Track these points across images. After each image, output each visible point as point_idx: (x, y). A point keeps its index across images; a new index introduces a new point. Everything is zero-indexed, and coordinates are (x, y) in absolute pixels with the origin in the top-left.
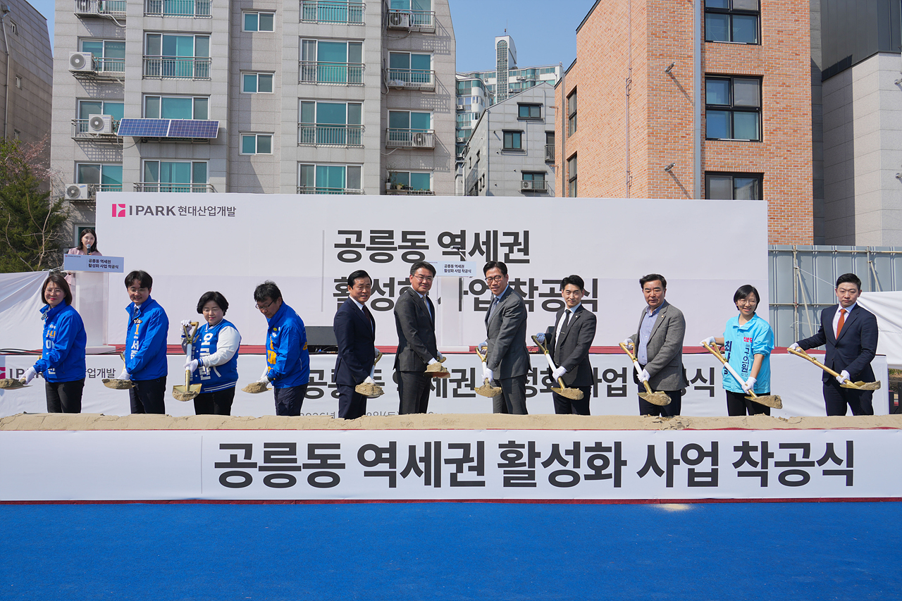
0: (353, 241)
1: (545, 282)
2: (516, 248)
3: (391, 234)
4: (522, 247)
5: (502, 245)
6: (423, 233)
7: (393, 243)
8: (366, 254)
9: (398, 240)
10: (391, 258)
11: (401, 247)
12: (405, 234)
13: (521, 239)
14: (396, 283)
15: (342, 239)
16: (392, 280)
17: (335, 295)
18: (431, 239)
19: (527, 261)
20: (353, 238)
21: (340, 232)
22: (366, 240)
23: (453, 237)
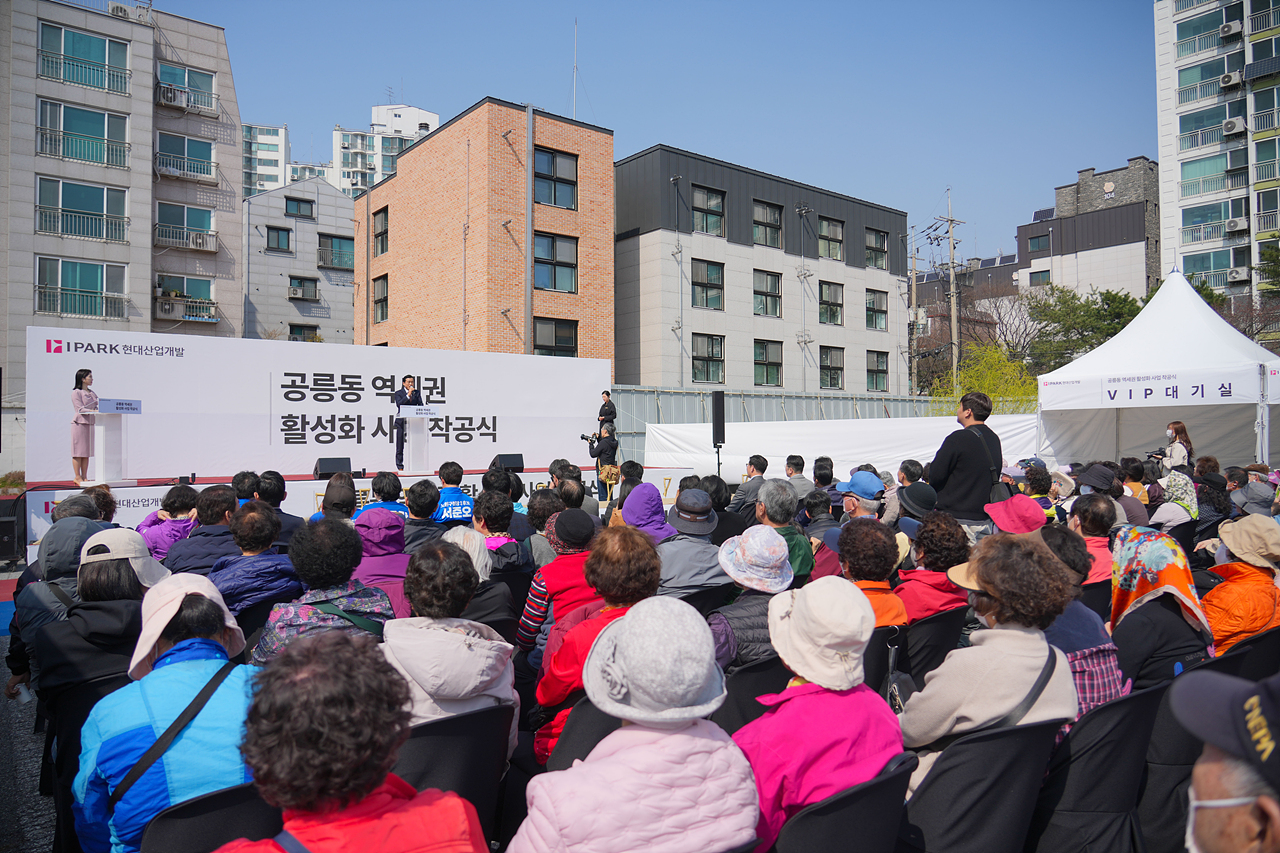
0: (298, 383)
1: (457, 419)
2: (435, 391)
3: (332, 377)
4: (440, 390)
5: (424, 388)
6: (360, 377)
7: (333, 385)
8: (310, 394)
9: (338, 383)
10: (332, 398)
11: (340, 389)
12: (344, 377)
13: (439, 384)
14: (337, 420)
15: (288, 381)
16: (333, 417)
17: (282, 430)
18: (366, 383)
19: (444, 402)
20: (298, 380)
21: (286, 374)
22: (309, 382)
23: (384, 381)
